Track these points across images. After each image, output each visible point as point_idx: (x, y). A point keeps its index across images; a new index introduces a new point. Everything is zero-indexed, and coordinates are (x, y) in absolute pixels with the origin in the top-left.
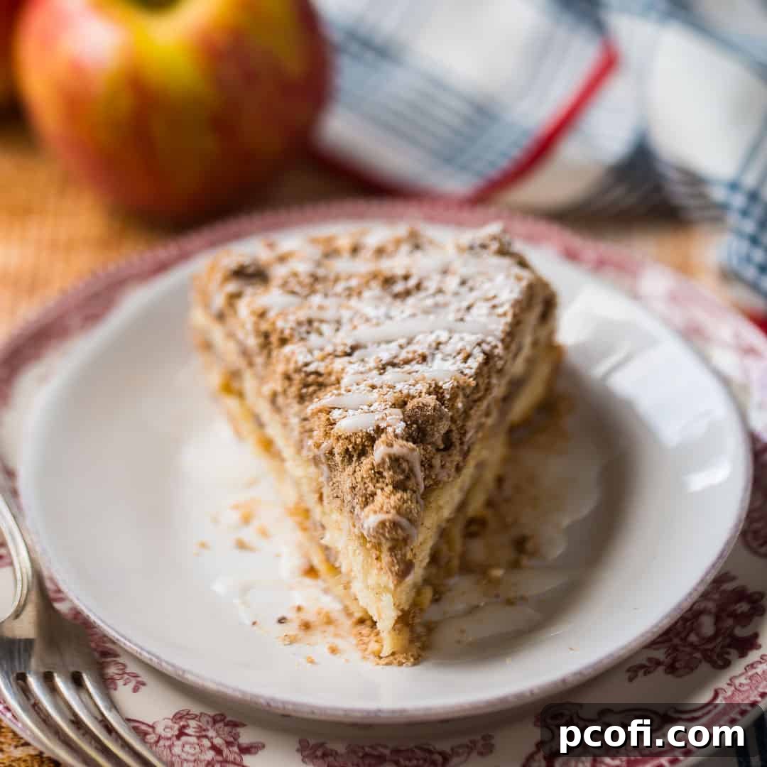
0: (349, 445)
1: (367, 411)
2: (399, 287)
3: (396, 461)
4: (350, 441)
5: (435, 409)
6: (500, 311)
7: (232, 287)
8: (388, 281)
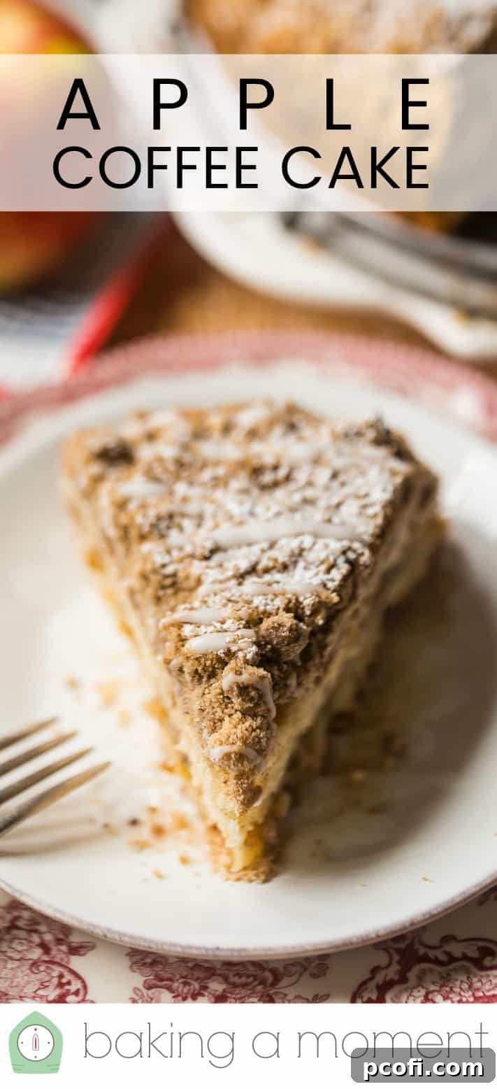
0: (199, 666)
1: (219, 629)
2: (267, 478)
3: (243, 690)
4: (199, 662)
5: (291, 630)
6: (371, 511)
7: (96, 468)
8: (257, 471)
